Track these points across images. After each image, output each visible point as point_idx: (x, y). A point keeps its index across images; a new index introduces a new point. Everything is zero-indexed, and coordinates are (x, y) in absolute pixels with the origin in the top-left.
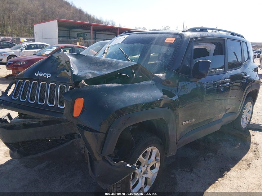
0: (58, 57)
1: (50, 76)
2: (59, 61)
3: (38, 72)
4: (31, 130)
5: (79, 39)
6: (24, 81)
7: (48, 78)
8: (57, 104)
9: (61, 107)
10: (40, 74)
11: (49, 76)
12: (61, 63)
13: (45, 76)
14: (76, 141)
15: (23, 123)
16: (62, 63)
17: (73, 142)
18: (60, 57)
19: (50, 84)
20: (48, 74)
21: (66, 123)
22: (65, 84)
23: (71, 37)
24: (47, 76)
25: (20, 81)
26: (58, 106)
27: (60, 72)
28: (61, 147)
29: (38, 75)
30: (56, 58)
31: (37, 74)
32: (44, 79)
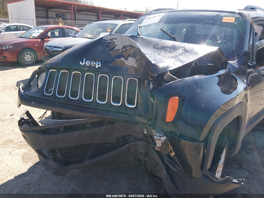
0: (111, 40)
1: (100, 66)
2: (112, 46)
3: (84, 59)
4: (75, 134)
5: (58, 19)
6: (59, 71)
7: (97, 67)
8: (109, 101)
9: (115, 105)
10: (87, 63)
11: (98, 65)
12: (115, 48)
13: (93, 65)
14: (133, 145)
15: (64, 125)
16: (117, 48)
17: (129, 146)
18: (114, 40)
19: (100, 75)
20: (97, 63)
21: (120, 124)
22: (122, 75)
23: (50, 18)
24: (96, 65)
25: (52, 71)
26: (112, 103)
27: (114, 60)
28: (115, 153)
29: (84, 63)
30: (108, 41)
31: (82, 62)
32: (91, 69)
